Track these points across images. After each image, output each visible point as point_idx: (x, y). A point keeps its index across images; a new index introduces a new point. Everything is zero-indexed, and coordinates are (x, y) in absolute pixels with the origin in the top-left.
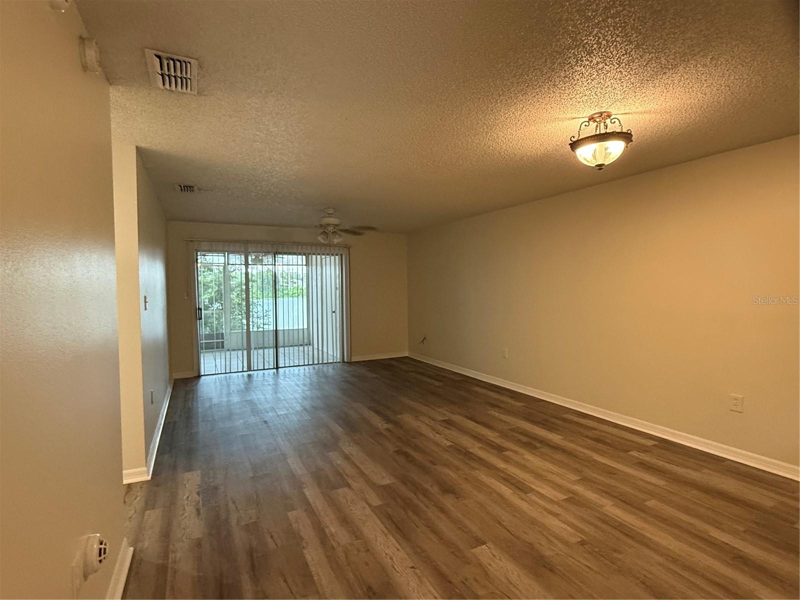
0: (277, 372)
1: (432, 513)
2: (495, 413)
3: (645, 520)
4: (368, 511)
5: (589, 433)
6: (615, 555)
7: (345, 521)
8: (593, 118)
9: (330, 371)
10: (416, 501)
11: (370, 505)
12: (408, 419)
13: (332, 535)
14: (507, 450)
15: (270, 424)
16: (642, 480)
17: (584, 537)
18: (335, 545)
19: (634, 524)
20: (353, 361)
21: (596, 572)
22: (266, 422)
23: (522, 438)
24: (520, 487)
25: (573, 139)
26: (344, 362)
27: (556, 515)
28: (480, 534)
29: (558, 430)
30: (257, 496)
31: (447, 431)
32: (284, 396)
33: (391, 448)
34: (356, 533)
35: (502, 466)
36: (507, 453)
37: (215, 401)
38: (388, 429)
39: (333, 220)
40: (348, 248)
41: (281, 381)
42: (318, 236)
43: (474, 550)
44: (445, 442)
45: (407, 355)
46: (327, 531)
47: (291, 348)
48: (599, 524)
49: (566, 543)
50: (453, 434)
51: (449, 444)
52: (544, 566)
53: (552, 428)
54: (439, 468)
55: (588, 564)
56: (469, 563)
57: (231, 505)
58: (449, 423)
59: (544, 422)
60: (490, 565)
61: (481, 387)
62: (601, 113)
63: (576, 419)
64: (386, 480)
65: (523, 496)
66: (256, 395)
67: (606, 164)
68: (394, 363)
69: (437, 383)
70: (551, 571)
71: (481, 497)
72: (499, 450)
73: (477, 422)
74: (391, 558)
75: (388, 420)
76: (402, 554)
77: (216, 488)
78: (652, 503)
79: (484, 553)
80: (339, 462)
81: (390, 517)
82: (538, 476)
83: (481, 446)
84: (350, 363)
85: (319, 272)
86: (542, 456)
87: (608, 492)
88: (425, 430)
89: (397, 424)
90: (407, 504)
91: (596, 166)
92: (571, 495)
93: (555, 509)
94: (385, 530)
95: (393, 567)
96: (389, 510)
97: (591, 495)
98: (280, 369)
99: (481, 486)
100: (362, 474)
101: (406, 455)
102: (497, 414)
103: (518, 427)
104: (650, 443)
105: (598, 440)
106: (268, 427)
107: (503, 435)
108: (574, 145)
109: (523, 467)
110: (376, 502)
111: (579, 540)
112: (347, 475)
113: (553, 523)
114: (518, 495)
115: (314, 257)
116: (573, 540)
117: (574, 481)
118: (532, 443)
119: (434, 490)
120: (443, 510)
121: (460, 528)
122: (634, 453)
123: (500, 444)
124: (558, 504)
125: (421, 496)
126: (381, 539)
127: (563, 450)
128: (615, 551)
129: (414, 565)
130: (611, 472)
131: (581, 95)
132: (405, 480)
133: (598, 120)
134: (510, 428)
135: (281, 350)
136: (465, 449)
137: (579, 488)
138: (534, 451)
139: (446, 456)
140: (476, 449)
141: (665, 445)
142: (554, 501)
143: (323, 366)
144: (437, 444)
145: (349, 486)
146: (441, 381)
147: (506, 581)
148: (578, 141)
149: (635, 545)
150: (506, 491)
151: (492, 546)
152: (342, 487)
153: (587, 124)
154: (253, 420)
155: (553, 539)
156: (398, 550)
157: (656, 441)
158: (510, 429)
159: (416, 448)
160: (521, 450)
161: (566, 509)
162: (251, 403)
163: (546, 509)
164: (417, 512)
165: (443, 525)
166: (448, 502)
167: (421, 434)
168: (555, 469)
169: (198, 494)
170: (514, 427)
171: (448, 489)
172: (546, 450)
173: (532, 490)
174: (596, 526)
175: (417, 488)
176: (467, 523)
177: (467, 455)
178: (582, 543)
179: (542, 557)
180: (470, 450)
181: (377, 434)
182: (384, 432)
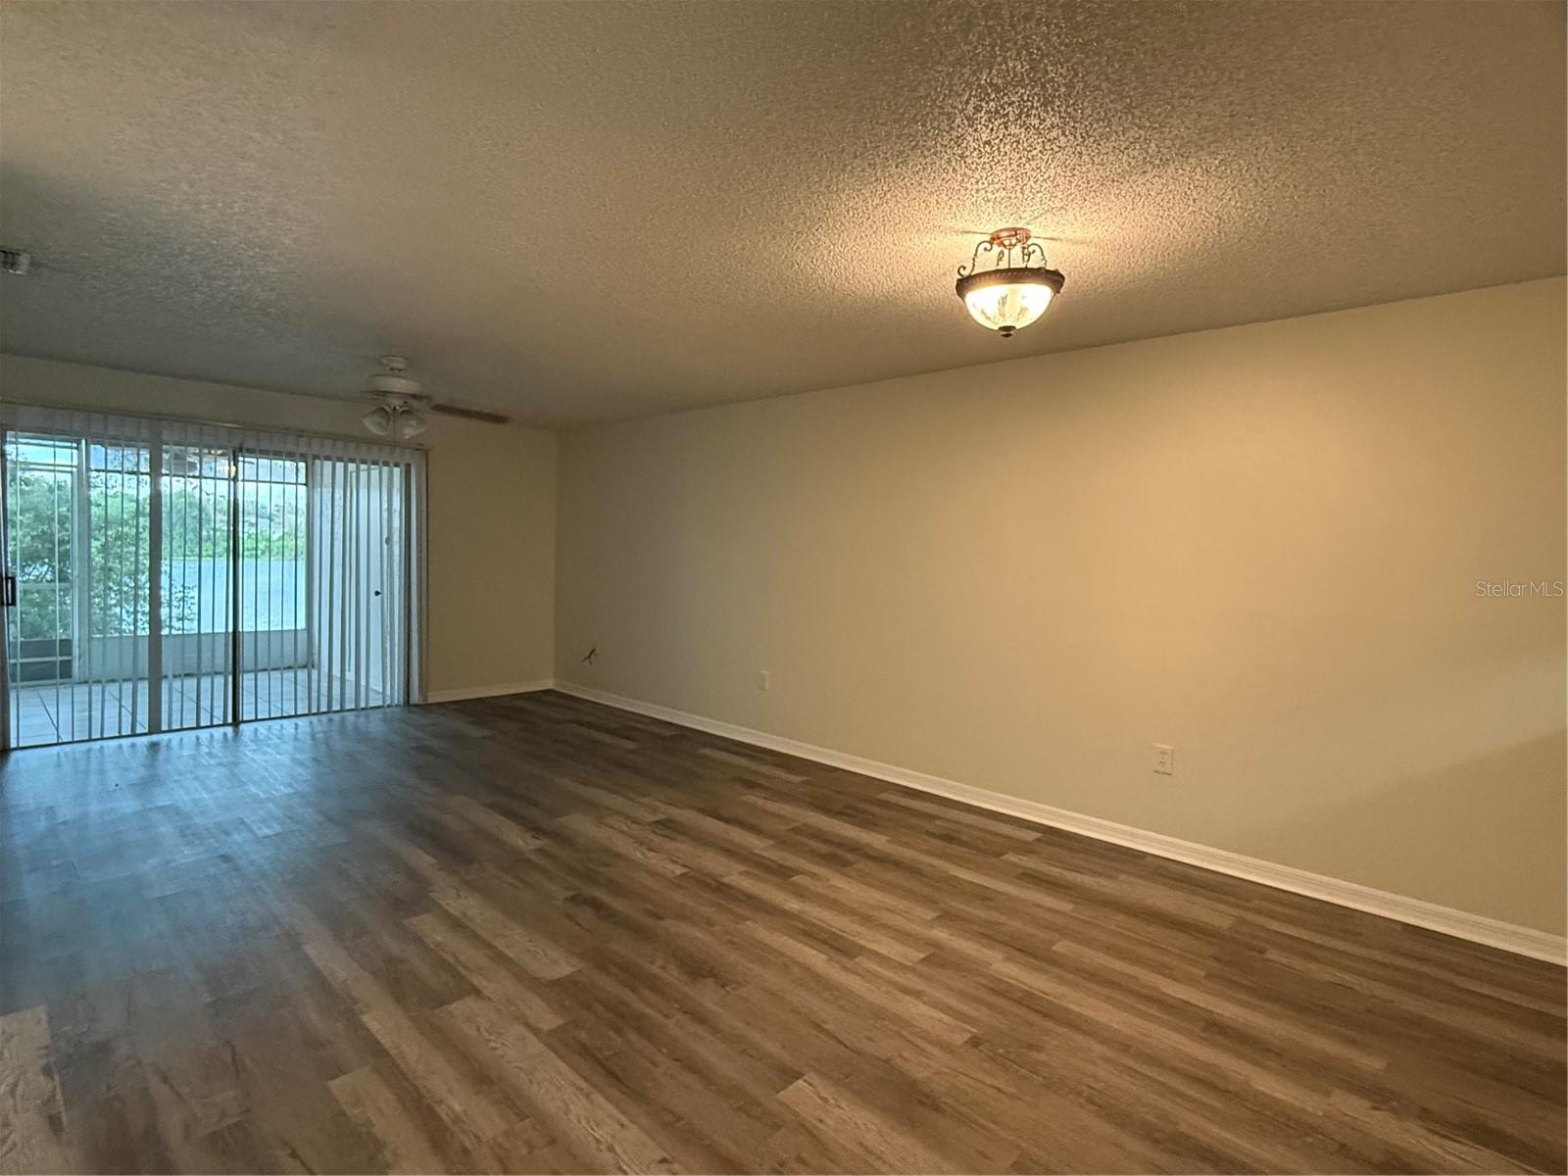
0: (236, 733)
1: (676, 1026)
2: (756, 800)
3: (1061, 980)
4: (535, 1045)
5: (929, 827)
6: (1035, 1055)
7: (483, 1078)
8: (999, 238)
9: (375, 725)
10: (639, 1006)
11: (536, 1031)
12: (580, 824)
13: (457, 1120)
14: (798, 872)
15: (243, 863)
16: (1038, 906)
17: (974, 1030)
18: (469, 1146)
19: (1047, 990)
20: (431, 700)
21: (1011, 1096)
22: (226, 858)
23: (815, 844)
24: (838, 947)
25: (962, 271)
26: (407, 702)
27: (917, 994)
28: (785, 1057)
29: (875, 825)
30: (234, 1054)
31: (669, 845)
32: (265, 792)
33: (562, 894)
34: (514, 1103)
35: (794, 906)
36: (798, 879)
37: (66, 812)
38: (540, 851)
39: (400, 385)
40: (421, 450)
41: (248, 751)
42: (365, 416)
43: (782, 1095)
44: (671, 866)
45: (549, 684)
46: (442, 1111)
47: (276, 675)
48: (992, 998)
49: (947, 1047)
50: (683, 847)
51: (679, 870)
52: (922, 1103)
53: (868, 823)
54: (669, 924)
55: (996, 1083)
56: (777, 1127)
57: (155, 1085)
58: (668, 826)
59: (849, 811)
60: (821, 1121)
61: (720, 749)
62: (1015, 230)
64: (560, 965)
65: (850, 964)
66: (188, 793)
67: (1018, 327)
68: (520, 703)
69: (630, 745)
70: (937, 1108)
71: (771, 978)
72: (781, 873)
73: (727, 821)
74: (611, 1149)
75: (536, 830)
76: (633, 1133)
77: (103, 1049)
78: (1062, 946)
79: (805, 1096)
80: (439, 938)
81: (585, 1051)
82: (866, 919)
83: (744, 869)
84: (425, 707)
85: (339, 503)
86: (862, 878)
87: (990, 936)
88: (623, 845)
89: (561, 837)
90: (624, 1018)
91: (1000, 329)
92: (932, 950)
93: (912, 981)
94: (584, 1085)
96: (583, 1036)
97: (968, 947)
98: (243, 727)
99: (764, 955)
100: (500, 958)
101: (596, 905)
102: (760, 802)
103: (805, 825)
104: (1031, 836)
105: (948, 838)
106: (237, 869)
107: (781, 842)
108: (964, 284)
109: (834, 905)
110: (550, 1021)
111: (967, 1036)
112: (466, 967)
113: (918, 1011)
114: (838, 962)
115: (328, 464)
116: (959, 1039)
117: (929, 922)
118: (838, 855)
119: (672, 975)
120: (699, 1017)
121: (744, 1052)
122: (1011, 857)
123: (781, 862)
124: (913, 970)
125: (646, 992)
126: (578, 1107)
127: (897, 864)
128: (1031, 1047)
129: (664, 1155)
130: (984, 897)
132: (601, 961)
133: (1007, 242)
134: (791, 826)
135: (247, 681)
136: (717, 881)
137: (940, 934)
138: (844, 870)
139: (678, 897)
140: (735, 875)
141: (1052, 836)
142: (905, 967)
143: (357, 717)
144: (653, 873)
145: (477, 992)
146: (633, 740)
147: (859, 1150)
148: (970, 277)
149: (1062, 1030)
150: (815, 958)
151: (816, 1081)
152: (460, 998)
153: (988, 246)
154: (187, 855)
155: (929, 1047)
156: (622, 1125)
157: (1037, 830)
158: (793, 830)
159: (616, 888)
160: (821, 871)
161: (930, 980)
162: (173, 811)
163: (891, 982)
165: (708, 1050)
166: (707, 996)
167: (617, 856)
168: (889, 900)
169: (47, 1071)
170: (797, 824)
171: (698, 969)
172: (864, 865)
173: (862, 948)
174: (990, 1006)
175: (633, 976)
176: (756, 1037)
177: (721, 889)
178: (975, 1042)
179: (913, 1084)
180: (726, 880)
181: (517, 862)
182: (534, 858)
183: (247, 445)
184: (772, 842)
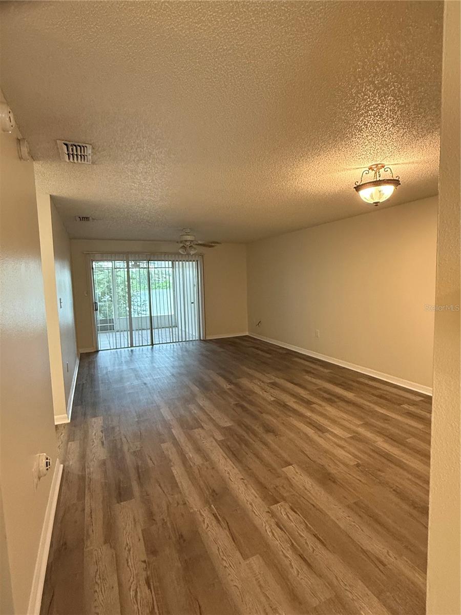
0: (152, 348)
1: (258, 446)
2: (307, 377)
3: (404, 451)
4: (214, 443)
5: (375, 392)
6: (379, 473)
7: (199, 450)
8: (371, 168)
9: (190, 346)
10: (247, 437)
11: (216, 440)
12: (245, 382)
13: (190, 458)
14: (314, 403)
15: (149, 385)
16: (407, 424)
17: (359, 461)
18: (192, 465)
19: (395, 453)
20: (207, 339)
21: (363, 483)
22: (145, 384)
23: (325, 395)
24: (320, 429)
25: (357, 183)
26: (200, 340)
27: (342, 447)
28: (289, 459)
29: (352, 389)
30: (141, 433)
31: (272, 391)
32: (158, 366)
33: (233, 402)
34: (206, 458)
35: (309, 414)
36: (314, 406)
37: (110, 369)
38: (230, 389)
39: (189, 238)
40: (202, 255)
41: (156, 355)
42: (179, 249)
43: (283, 469)
44: (270, 397)
45: (247, 334)
46: (187, 456)
47: (163, 330)
48: (372, 454)
49: (346, 465)
50: (277, 392)
51: (273, 399)
52: (330, 479)
53: (348, 388)
54: (264, 415)
55: (360, 479)
56: (279, 477)
57: (124, 439)
58: (274, 385)
59: (343, 384)
60: (294, 478)
61: (300, 358)
62: (377, 165)
63: (366, 381)
64: (227, 423)
65: (321, 435)
66: (138, 365)
67: (381, 201)
68: (238, 341)
69: (268, 356)
70: (334, 482)
71: (292, 435)
72: (308, 403)
73: (296, 384)
74: (228, 473)
75: (230, 382)
76: (236, 470)
77: (113, 428)
78: (411, 440)
79: (290, 471)
80: (195, 412)
81: (228, 448)
82: (334, 421)
83: (296, 400)
84: (205, 341)
85: (181, 273)
86: (338, 408)
87: (381, 432)
88: (257, 389)
89: (237, 385)
90: (241, 440)
91: (373, 203)
92: (355, 434)
93: (342, 443)
94: (224, 455)
95: (230, 478)
96: (229, 443)
97: (369, 435)
98: (154, 346)
99: (292, 428)
100: (211, 419)
101: (242, 407)
102: (309, 379)
103: (324, 387)
104: (418, 399)
105: (381, 397)
106: (147, 387)
107: (312, 393)
108: (358, 188)
109: (322, 415)
110: (220, 437)
111: (356, 463)
112: (201, 420)
113: (340, 453)
114: (318, 433)
115: (177, 262)
116: (352, 463)
117: (359, 425)
118: (332, 399)
119: (260, 431)
120: (265, 444)
121: (276, 455)
122: (405, 406)
123: (310, 399)
124: (345, 441)
125: (251, 435)
126: (222, 461)
127: (354, 404)
128: (379, 470)
129: (242, 477)
130: (386, 419)
131: (359, 154)
132: (240, 424)
133: (375, 169)
134: (318, 387)
135: (155, 331)
136: (284, 403)
137: (361, 430)
138: (333, 404)
139: (270, 407)
140: (291, 402)
141: (429, 400)
142: (342, 438)
143: (186, 343)
144: (264, 399)
145: (202, 428)
146: (270, 354)
147: (303, 488)
148: (360, 186)
149: (393, 466)
150: (310, 431)
151: (296, 467)
152: (198, 428)
153: (367, 172)
154: (136, 382)
155: (338, 463)
156: (233, 468)
157: (423, 397)
158: (318, 389)
159: (251, 403)
160: (323, 404)
161: (350, 444)
162: (134, 370)
163: (335, 443)
164: (247, 444)
165: (265, 453)
166: (269, 438)
167: (254, 393)
168: (345, 416)
169: (102, 432)
170: (320, 387)
171: (269, 430)
172: (341, 404)
173: (328, 431)
174: (370, 456)
175: (248, 429)
176: (281, 451)
177: (285, 406)
178: (358, 465)
179: (329, 474)
180: (287, 403)
181: (223, 392)
182: (228, 391)
183: (151, 259)
184: (308, 392)
